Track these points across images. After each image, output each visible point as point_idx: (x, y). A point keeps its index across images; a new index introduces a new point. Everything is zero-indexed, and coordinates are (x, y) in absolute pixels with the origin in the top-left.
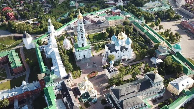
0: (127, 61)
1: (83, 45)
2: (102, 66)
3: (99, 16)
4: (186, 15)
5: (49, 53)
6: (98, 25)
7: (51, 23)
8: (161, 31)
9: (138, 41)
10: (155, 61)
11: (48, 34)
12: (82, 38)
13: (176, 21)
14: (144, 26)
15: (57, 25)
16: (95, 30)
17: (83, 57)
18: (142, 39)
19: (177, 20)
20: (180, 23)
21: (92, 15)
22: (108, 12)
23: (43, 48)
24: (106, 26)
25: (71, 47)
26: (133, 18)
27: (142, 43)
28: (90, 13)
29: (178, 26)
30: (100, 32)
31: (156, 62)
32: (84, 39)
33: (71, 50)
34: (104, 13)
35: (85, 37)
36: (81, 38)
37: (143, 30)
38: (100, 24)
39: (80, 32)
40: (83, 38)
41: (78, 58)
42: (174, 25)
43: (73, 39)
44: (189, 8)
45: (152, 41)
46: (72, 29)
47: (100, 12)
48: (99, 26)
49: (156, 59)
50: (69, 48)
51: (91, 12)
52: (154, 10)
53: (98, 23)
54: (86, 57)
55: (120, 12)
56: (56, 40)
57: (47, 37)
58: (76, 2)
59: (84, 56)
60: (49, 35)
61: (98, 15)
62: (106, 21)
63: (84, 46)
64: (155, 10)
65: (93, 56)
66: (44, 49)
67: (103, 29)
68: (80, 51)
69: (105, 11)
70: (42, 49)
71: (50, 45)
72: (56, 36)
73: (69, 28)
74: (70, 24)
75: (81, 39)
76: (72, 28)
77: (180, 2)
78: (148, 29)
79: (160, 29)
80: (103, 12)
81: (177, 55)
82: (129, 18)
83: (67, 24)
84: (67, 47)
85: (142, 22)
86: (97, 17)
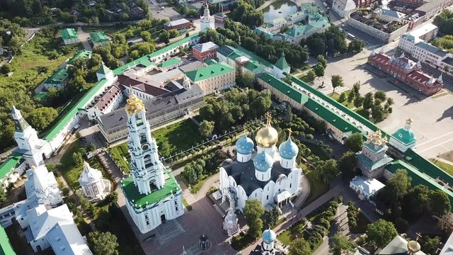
0: (293, 205)
1: (153, 186)
2: (229, 240)
3: (161, 69)
4: (369, 35)
5: (40, 235)
6: (172, 101)
7: (23, 122)
8: (339, 90)
9: (297, 132)
10: (367, 188)
11: (20, 158)
12: (149, 165)
13: (355, 57)
14: (293, 84)
15: (43, 119)
16: (167, 115)
17: (160, 222)
18: (303, 124)
19: (356, 53)
20: (366, 61)
21: (140, 66)
22: (180, 53)
23: (13, 213)
24: (195, 98)
25: (106, 190)
26: (257, 63)
27: (309, 138)
28: (135, 63)
29: (364, 68)
30: (180, 120)
31: (371, 192)
32: (155, 167)
33: (110, 199)
34: (172, 56)
35: (159, 162)
36: (147, 166)
37: (297, 97)
38: (177, 96)
39: (142, 151)
40: (151, 165)
41: (145, 230)
42: (356, 68)
43: (107, 156)
44: (367, 17)
45: (330, 126)
46: (94, 123)
47: (161, 56)
48: (177, 102)
49: (365, 182)
50: (102, 195)
51: (135, 58)
52: (296, 34)
53: (172, 95)
54: (167, 218)
55: (217, 50)
56: (52, 173)
57: (17, 166)
58: (79, 28)
59: (163, 217)
60: (22, 160)
61: (158, 66)
62: (191, 84)
63: (158, 186)
64: (298, 34)
65: (189, 208)
66: (18, 218)
67: (189, 108)
68: (147, 207)
69: (173, 51)
70: (9, 219)
71: (36, 202)
72: (48, 154)
73: (84, 121)
74: (83, 108)
75: (146, 171)
76: (91, 118)
77: (345, 5)
78: (306, 90)
79: (334, 86)
80: (169, 52)
81: (409, 158)
82: (246, 64)
83: (75, 110)
84: (96, 192)
85: (284, 73)
86: (155, 71)
